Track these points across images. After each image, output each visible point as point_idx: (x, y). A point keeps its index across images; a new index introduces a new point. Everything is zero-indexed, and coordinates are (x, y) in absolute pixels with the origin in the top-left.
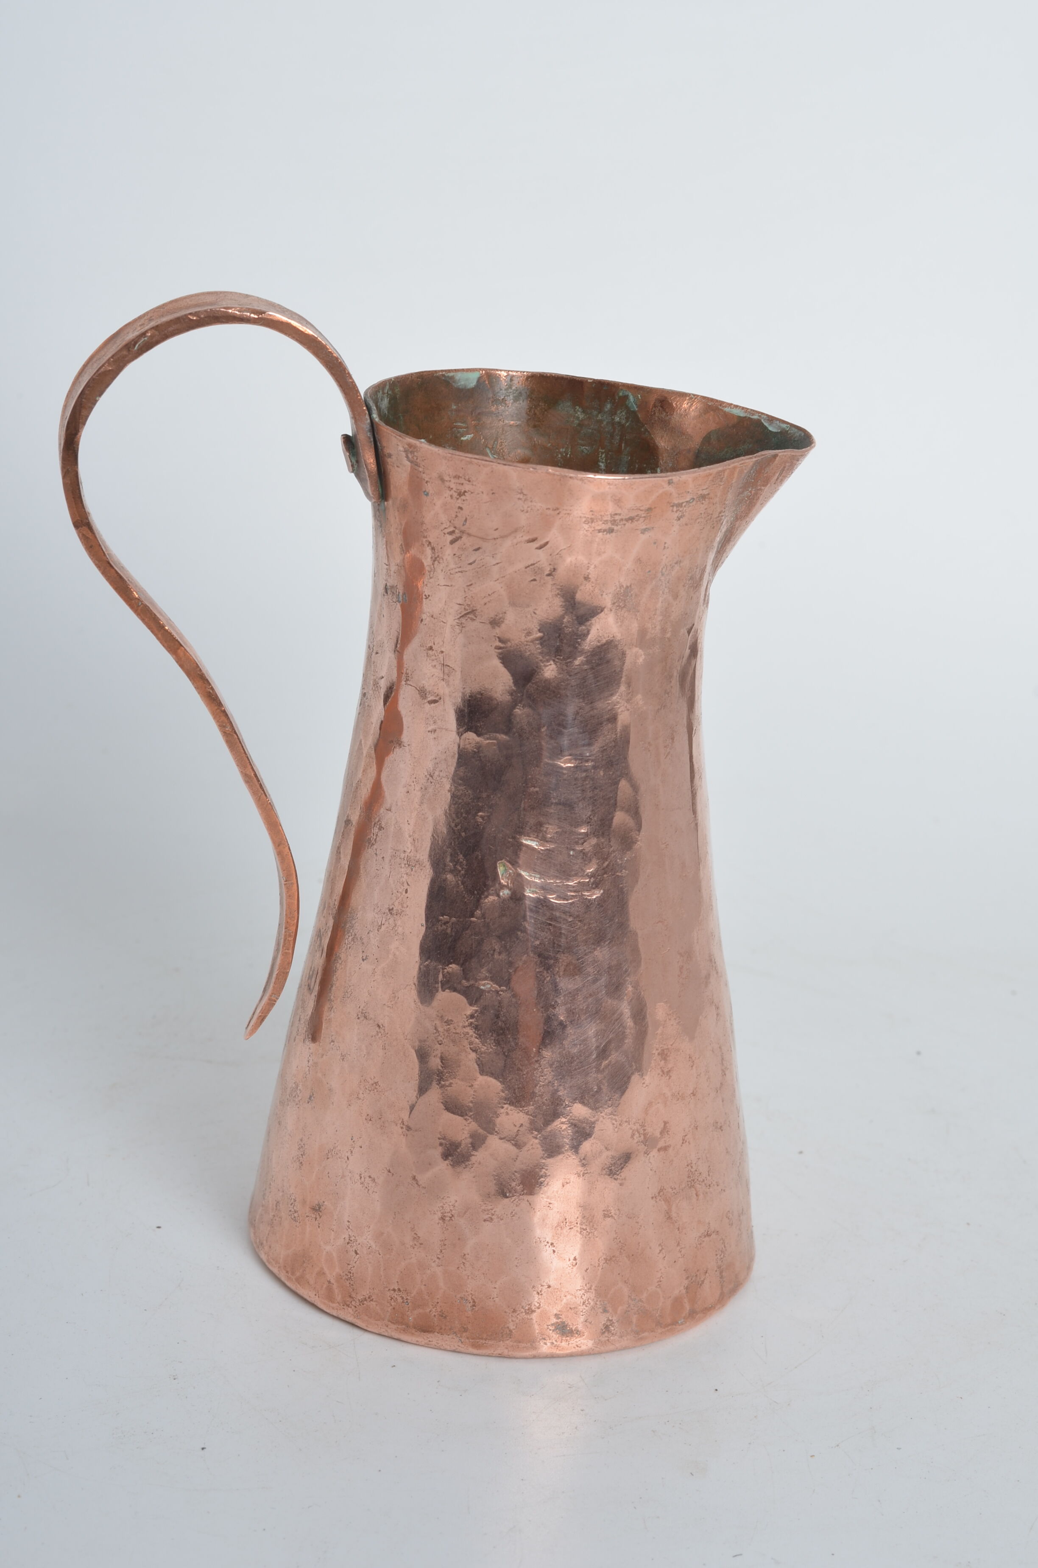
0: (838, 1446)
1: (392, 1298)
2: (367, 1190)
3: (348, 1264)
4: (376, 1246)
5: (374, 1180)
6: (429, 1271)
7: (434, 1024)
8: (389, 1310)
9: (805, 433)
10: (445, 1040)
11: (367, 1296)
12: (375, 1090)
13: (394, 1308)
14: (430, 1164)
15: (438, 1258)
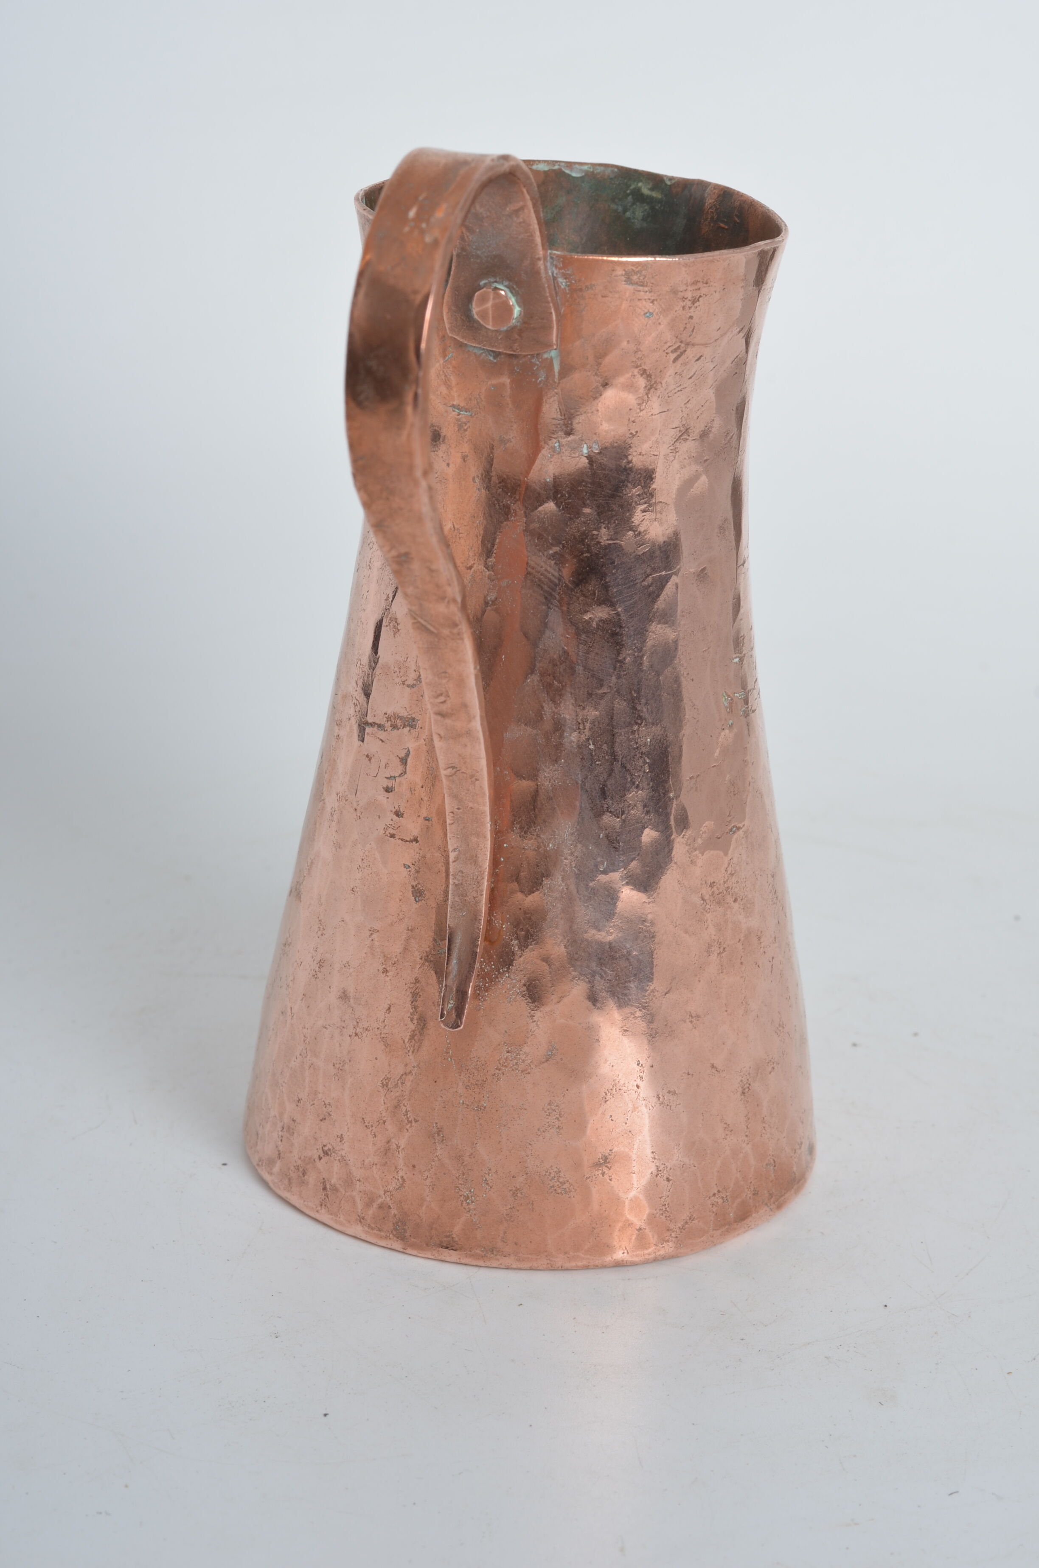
1: (713, 1204)
2: (668, 1107)
3: (661, 1198)
4: (690, 1160)
5: (674, 1093)
6: (742, 1154)
7: (700, 895)
8: (712, 1218)
10: (712, 906)
11: (688, 1218)
12: (654, 999)
13: (716, 1214)
14: (724, 1044)
15: (747, 1136)
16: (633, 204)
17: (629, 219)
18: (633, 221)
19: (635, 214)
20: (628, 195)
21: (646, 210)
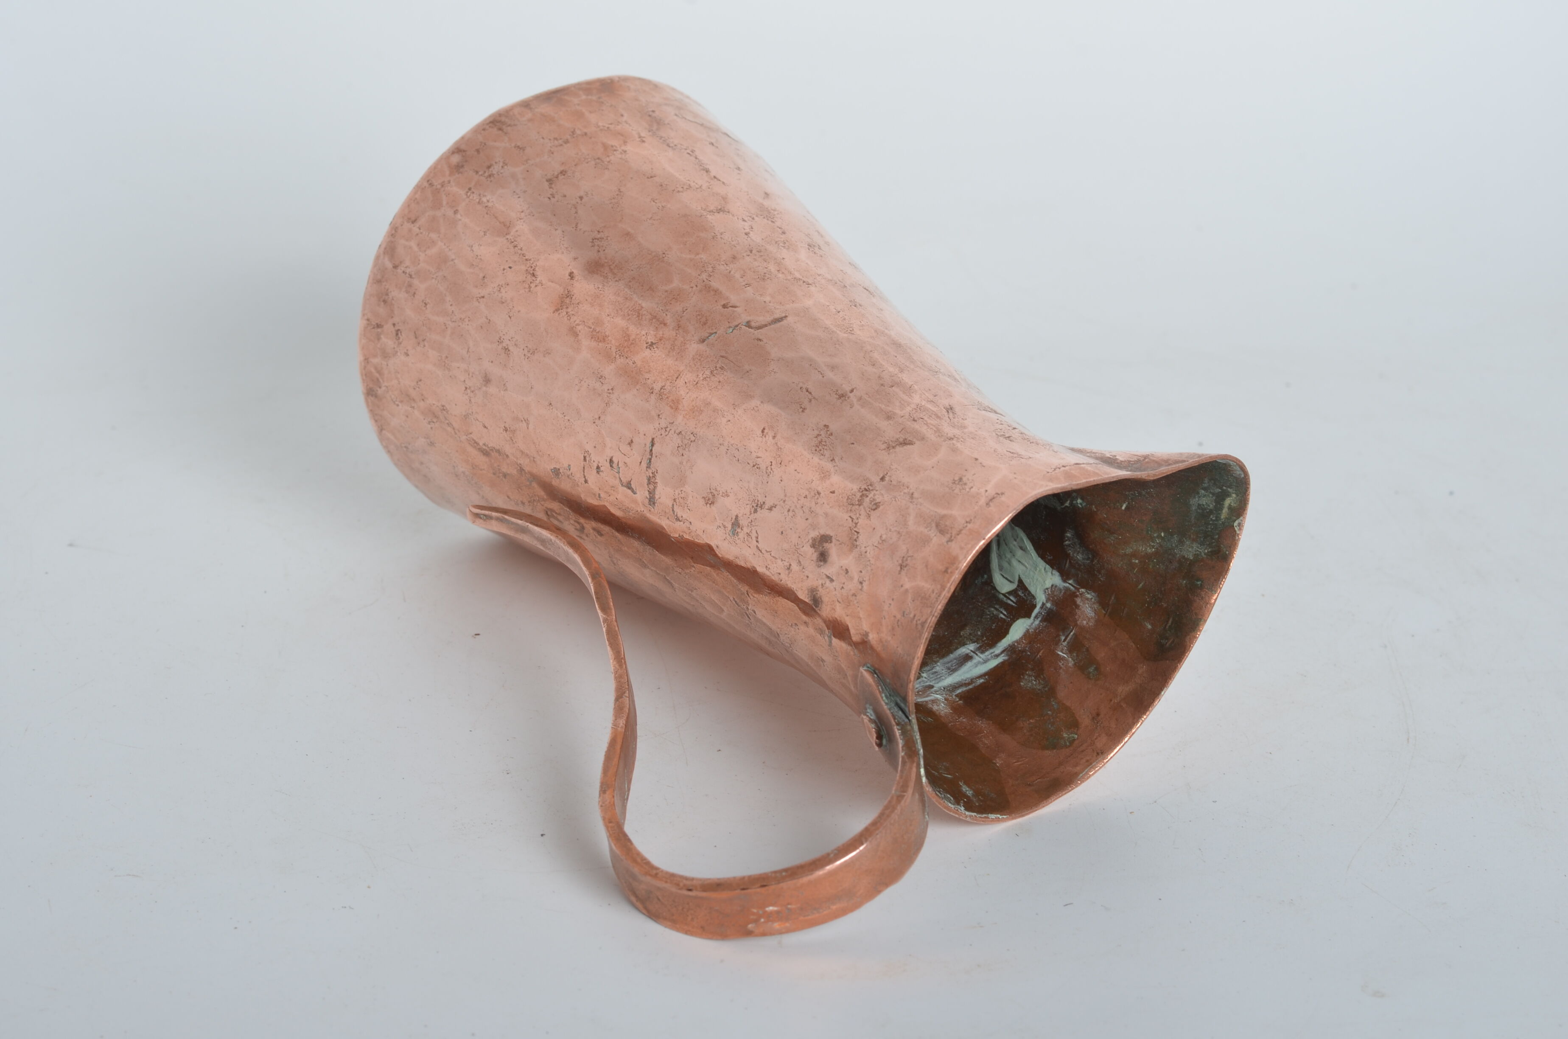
0: (1155, 802)
9: (1245, 477)
16: (1213, 494)
17: (1198, 493)
18: (1196, 497)
19: (1204, 497)
20: (1221, 488)
21: (1209, 506)
